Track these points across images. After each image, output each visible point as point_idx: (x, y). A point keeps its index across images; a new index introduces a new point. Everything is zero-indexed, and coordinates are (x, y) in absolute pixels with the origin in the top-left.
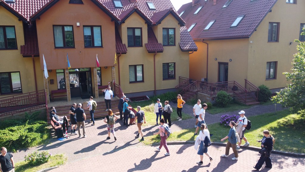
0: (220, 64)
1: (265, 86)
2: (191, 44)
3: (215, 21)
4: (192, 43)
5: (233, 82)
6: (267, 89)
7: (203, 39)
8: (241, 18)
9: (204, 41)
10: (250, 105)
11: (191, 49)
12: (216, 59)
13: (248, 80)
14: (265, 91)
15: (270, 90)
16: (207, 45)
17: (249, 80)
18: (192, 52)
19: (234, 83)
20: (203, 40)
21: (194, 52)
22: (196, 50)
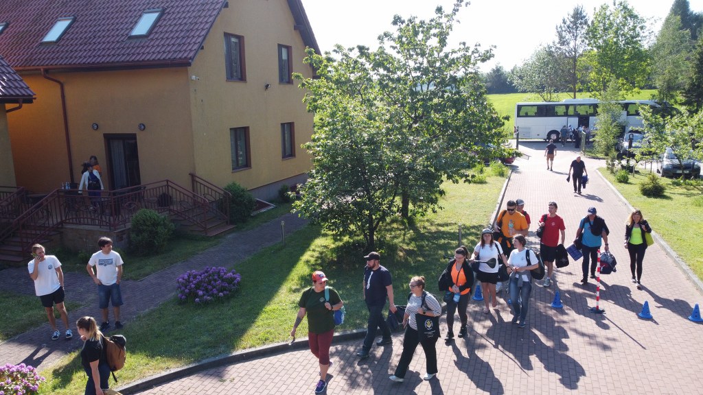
0: (109, 138)
1: (238, 184)
2: (9, 80)
3: (74, 21)
4: (11, 78)
5: (165, 183)
6: (243, 191)
7: (46, 67)
8: (154, 16)
9: (49, 73)
10: (216, 237)
11: (12, 95)
12: (96, 127)
13: (197, 174)
14: (241, 196)
15: (249, 193)
16: (59, 86)
17: (200, 173)
18: (17, 105)
19: (168, 186)
20: (46, 71)
21: (25, 105)
22: (29, 100)
